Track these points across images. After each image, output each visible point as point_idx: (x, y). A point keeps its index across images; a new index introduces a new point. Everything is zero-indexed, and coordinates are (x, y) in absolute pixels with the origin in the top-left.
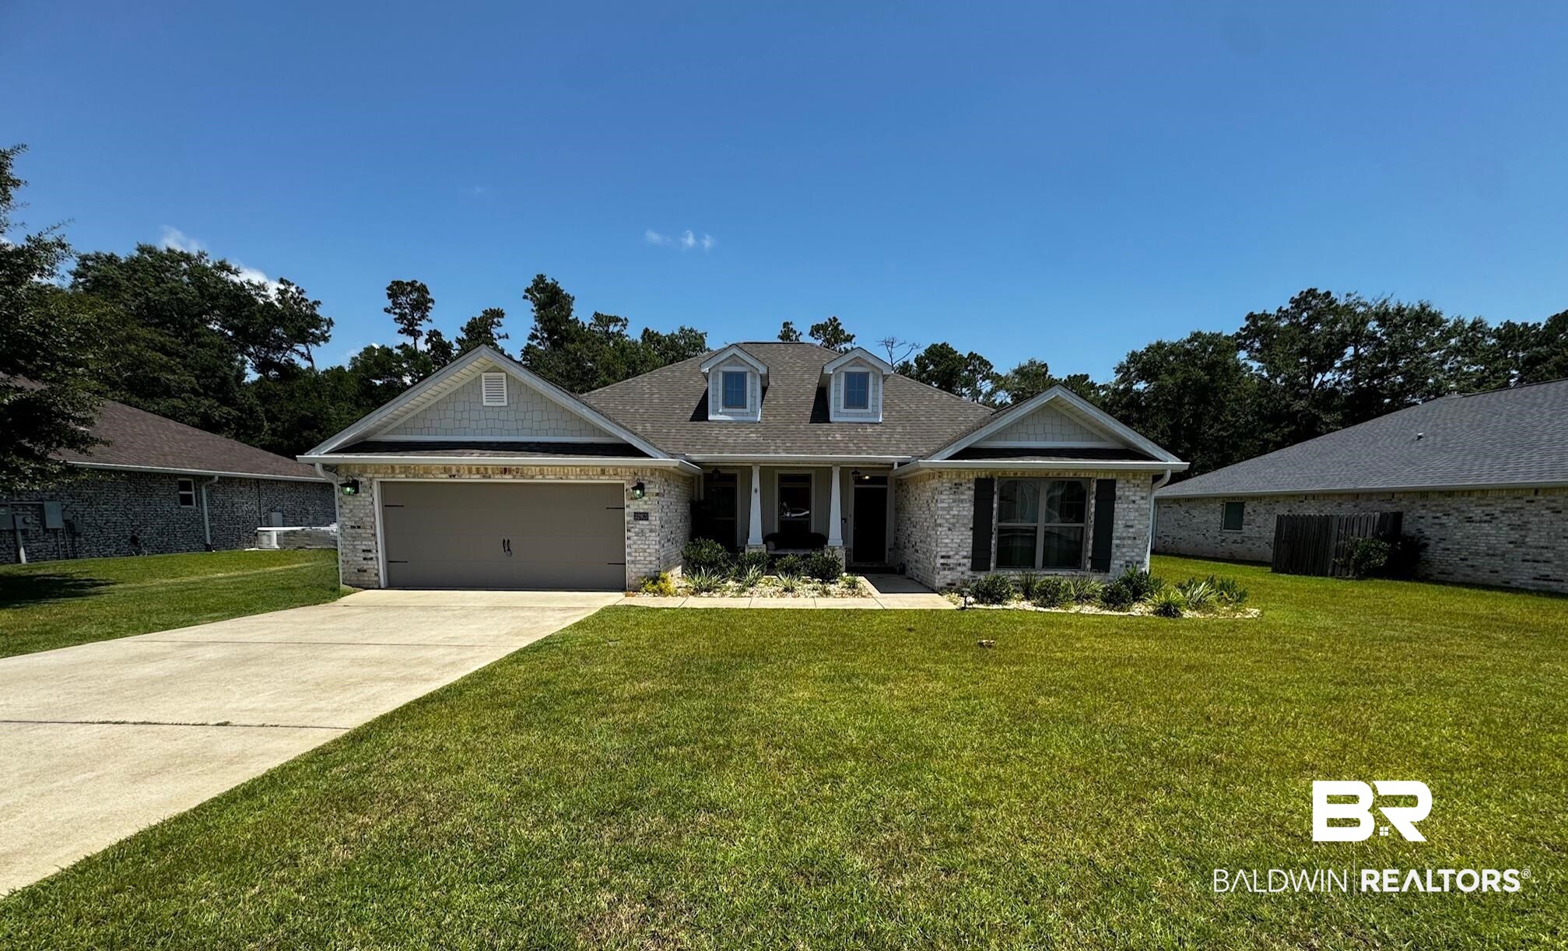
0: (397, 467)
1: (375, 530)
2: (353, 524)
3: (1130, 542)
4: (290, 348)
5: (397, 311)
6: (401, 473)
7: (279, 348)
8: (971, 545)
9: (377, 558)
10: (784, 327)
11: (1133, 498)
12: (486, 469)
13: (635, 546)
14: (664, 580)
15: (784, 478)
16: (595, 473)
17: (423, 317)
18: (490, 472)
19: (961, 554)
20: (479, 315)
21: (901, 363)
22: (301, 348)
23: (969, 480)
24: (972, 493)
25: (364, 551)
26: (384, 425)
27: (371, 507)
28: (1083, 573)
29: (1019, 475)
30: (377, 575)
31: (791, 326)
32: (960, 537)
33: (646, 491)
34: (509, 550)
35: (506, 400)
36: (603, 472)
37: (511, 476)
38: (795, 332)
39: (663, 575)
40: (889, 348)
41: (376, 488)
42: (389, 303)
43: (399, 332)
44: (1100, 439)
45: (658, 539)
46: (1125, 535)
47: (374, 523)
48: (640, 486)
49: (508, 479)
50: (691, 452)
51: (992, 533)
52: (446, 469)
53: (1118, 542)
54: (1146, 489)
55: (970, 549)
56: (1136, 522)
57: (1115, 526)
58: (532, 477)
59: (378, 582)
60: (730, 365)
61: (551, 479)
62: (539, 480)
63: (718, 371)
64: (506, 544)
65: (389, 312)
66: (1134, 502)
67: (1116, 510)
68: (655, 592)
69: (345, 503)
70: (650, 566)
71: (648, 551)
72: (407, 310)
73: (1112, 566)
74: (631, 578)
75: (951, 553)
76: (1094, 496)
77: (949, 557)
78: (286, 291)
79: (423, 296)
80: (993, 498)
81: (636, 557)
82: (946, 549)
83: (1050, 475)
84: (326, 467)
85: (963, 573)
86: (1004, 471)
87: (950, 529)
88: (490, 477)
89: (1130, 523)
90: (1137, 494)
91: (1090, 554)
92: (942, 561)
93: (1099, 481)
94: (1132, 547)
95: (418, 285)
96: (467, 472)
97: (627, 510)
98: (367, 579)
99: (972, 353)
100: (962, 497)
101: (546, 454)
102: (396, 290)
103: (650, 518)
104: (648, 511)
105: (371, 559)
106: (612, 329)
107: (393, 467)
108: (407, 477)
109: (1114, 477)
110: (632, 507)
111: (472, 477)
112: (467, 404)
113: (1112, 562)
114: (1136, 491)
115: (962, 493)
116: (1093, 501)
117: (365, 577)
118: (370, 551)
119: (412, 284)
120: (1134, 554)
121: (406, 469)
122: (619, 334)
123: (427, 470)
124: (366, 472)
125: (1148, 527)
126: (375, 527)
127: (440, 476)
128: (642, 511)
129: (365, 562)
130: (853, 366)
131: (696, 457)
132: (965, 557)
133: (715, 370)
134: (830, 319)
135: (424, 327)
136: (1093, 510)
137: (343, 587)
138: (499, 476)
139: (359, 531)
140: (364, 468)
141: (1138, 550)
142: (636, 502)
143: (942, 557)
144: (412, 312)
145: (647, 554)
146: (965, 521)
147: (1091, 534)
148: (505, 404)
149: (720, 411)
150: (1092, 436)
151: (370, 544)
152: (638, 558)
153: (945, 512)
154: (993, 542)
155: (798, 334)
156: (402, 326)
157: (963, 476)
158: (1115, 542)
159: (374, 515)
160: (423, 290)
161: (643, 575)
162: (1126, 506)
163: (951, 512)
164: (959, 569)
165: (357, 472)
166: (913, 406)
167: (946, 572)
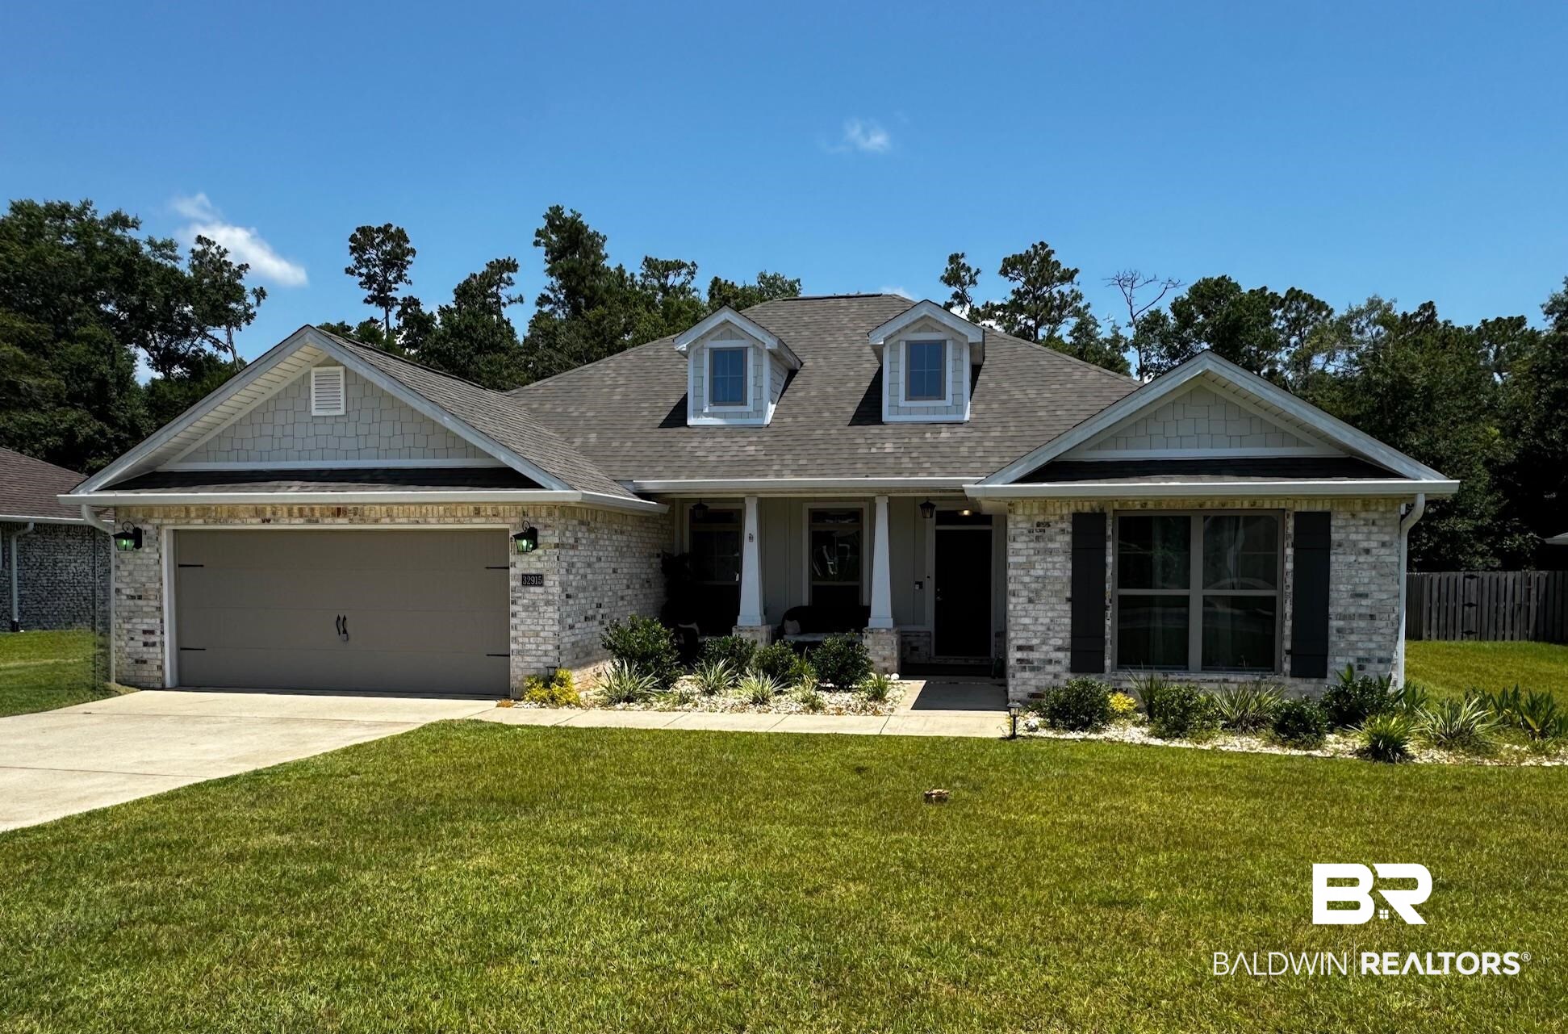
0: (193, 509)
1: (161, 601)
2: (133, 593)
3: (1362, 624)
4: (202, 333)
5: (364, 271)
6: (198, 517)
7: (186, 334)
8: (1069, 628)
9: (162, 644)
10: (951, 263)
11: (1365, 545)
12: (312, 510)
13: (523, 628)
14: (562, 682)
15: (817, 516)
16: (465, 514)
17: (400, 277)
18: (317, 514)
19: (1052, 642)
20: (480, 269)
21: (1146, 313)
22: (220, 333)
23: (1062, 518)
24: (1068, 538)
25: (145, 632)
26: (179, 449)
27: (157, 568)
28: (1277, 678)
29: (1150, 506)
30: (160, 668)
31: (962, 261)
32: (1050, 614)
33: (540, 540)
34: (345, 632)
35: (342, 406)
36: (477, 512)
37: (346, 520)
38: (969, 270)
39: (561, 673)
40: (1127, 290)
41: (166, 541)
42: (351, 261)
43: (366, 301)
44: (1299, 443)
45: (557, 616)
46: (1352, 610)
47: (159, 590)
48: (531, 534)
49: (342, 524)
50: (641, 477)
51: (1106, 608)
52: (258, 511)
53: (1341, 623)
54: (1389, 529)
55: (1068, 635)
56: (1373, 587)
57: (1333, 595)
58: (376, 521)
59: (162, 679)
60: (721, 337)
61: (402, 524)
62: (385, 525)
63: (702, 347)
64: (341, 624)
65: (352, 273)
66: (1367, 551)
67: (1334, 567)
68: (543, 700)
69: (123, 562)
70: (544, 659)
71: (542, 634)
72: (377, 270)
73: (1331, 667)
74: (516, 677)
75: (1035, 642)
76: (1290, 541)
77: (1031, 648)
78: (205, 253)
79: (399, 246)
80: (1104, 548)
81: (523, 644)
82: (1025, 634)
83: (1208, 505)
84: (99, 511)
85: (1056, 676)
86: (1123, 501)
87: (1030, 601)
88: (317, 522)
89: (1361, 589)
90: (1374, 537)
91: (1288, 645)
92: (1019, 655)
93: (1299, 516)
94: (1370, 633)
95: (393, 230)
96: (286, 515)
97: (512, 570)
98: (146, 674)
99: (1293, 289)
100: (1051, 545)
101: (397, 487)
102: (362, 241)
103: (546, 583)
104: (543, 572)
105: (154, 644)
106: (674, 280)
107: (187, 510)
108: (206, 523)
109: (1327, 508)
110: (521, 565)
111: (293, 521)
112: (290, 413)
113: (1330, 659)
114: (1370, 533)
115: (1051, 540)
116: (1289, 551)
117: (145, 672)
118: (152, 632)
119: (385, 230)
120: (1372, 645)
121: (205, 510)
122: (682, 289)
123: (233, 512)
124: (151, 516)
125: (1398, 596)
126: (161, 597)
127: (249, 521)
128: (533, 572)
129: (145, 649)
130: (919, 330)
131: (651, 484)
132: (1059, 649)
133: (698, 346)
134: (1034, 246)
135: (401, 292)
136: (1289, 566)
137: (113, 685)
138: (329, 520)
139: (140, 602)
140: (149, 510)
141: (1380, 638)
142: (525, 558)
143: (1020, 648)
144: (385, 271)
145: (540, 640)
146: (1058, 587)
147: (1288, 609)
148: (342, 412)
149: (706, 410)
150: (1284, 437)
151: (151, 623)
152: (528, 646)
153: (1022, 572)
154: (1108, 623)
155: (973, 272)
156: (371, 292)
157: (1050, 509)
158: (1334, 624)
159: (161, 580)
160: (400, 236)
161: (534, 672)
162: (1353, 558)
163: (1032, 572)
164: (1050, 668)
165: (140, 516)
166: (1032, 393)
167: (1027, 675)
